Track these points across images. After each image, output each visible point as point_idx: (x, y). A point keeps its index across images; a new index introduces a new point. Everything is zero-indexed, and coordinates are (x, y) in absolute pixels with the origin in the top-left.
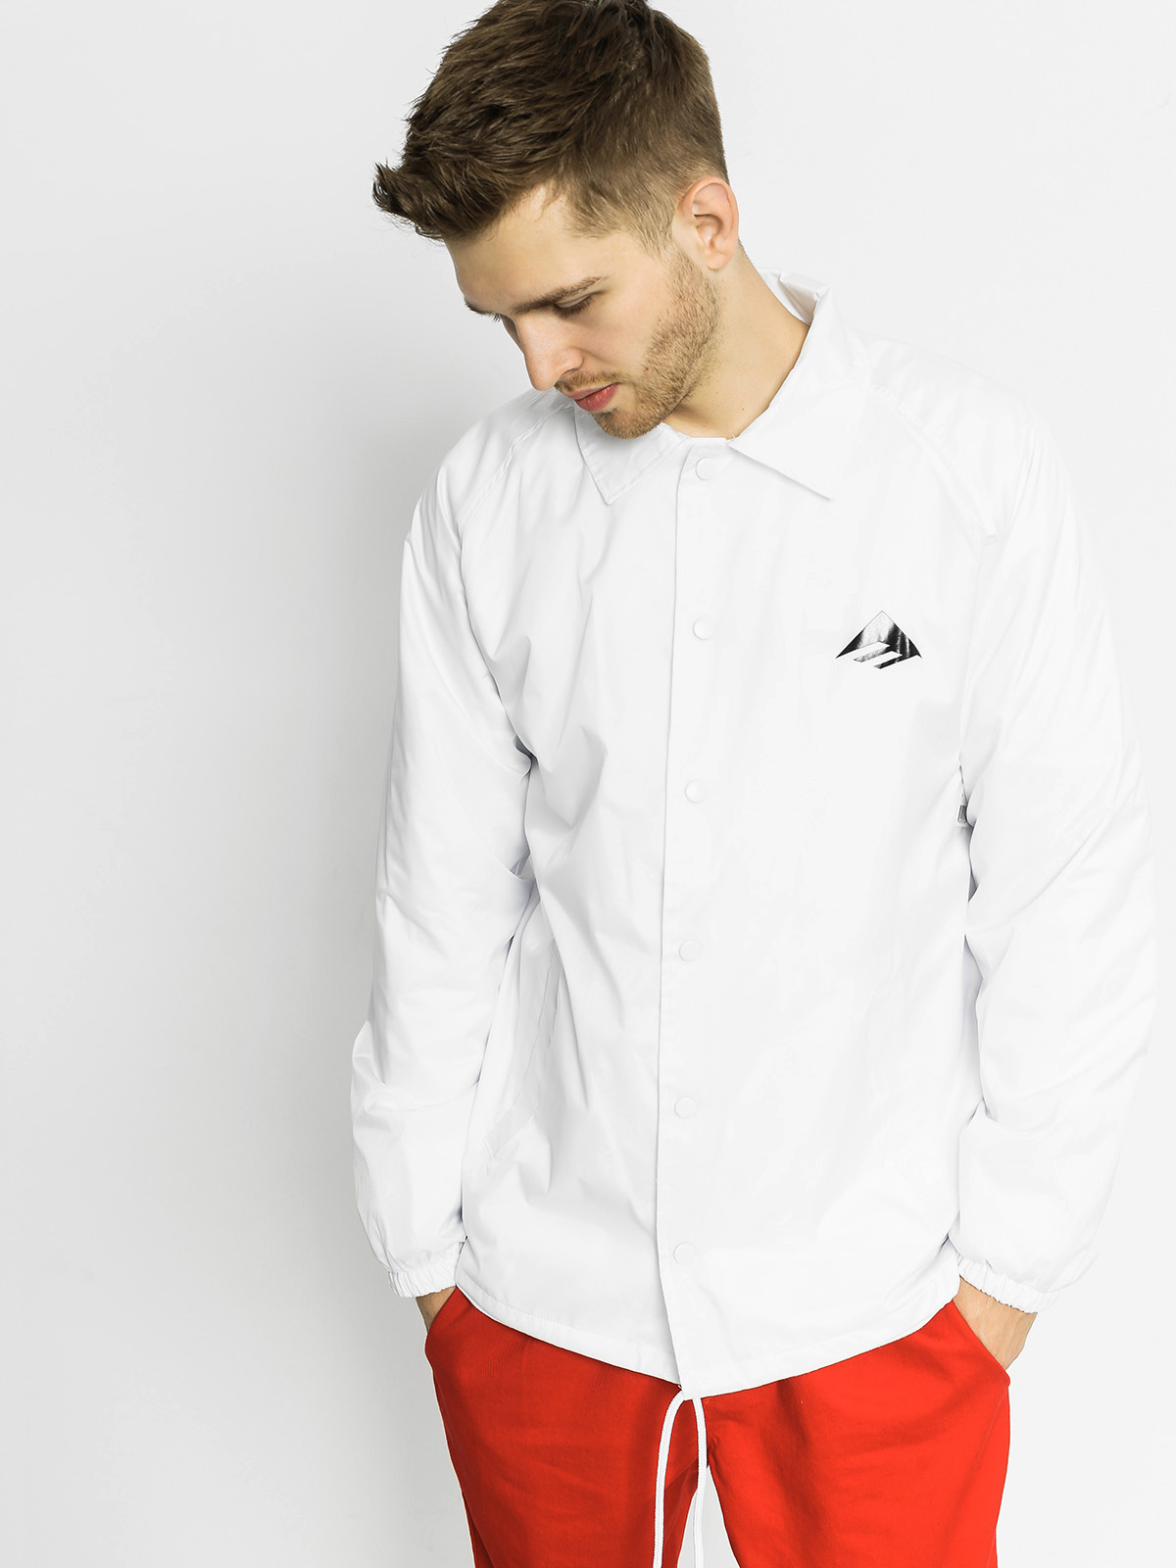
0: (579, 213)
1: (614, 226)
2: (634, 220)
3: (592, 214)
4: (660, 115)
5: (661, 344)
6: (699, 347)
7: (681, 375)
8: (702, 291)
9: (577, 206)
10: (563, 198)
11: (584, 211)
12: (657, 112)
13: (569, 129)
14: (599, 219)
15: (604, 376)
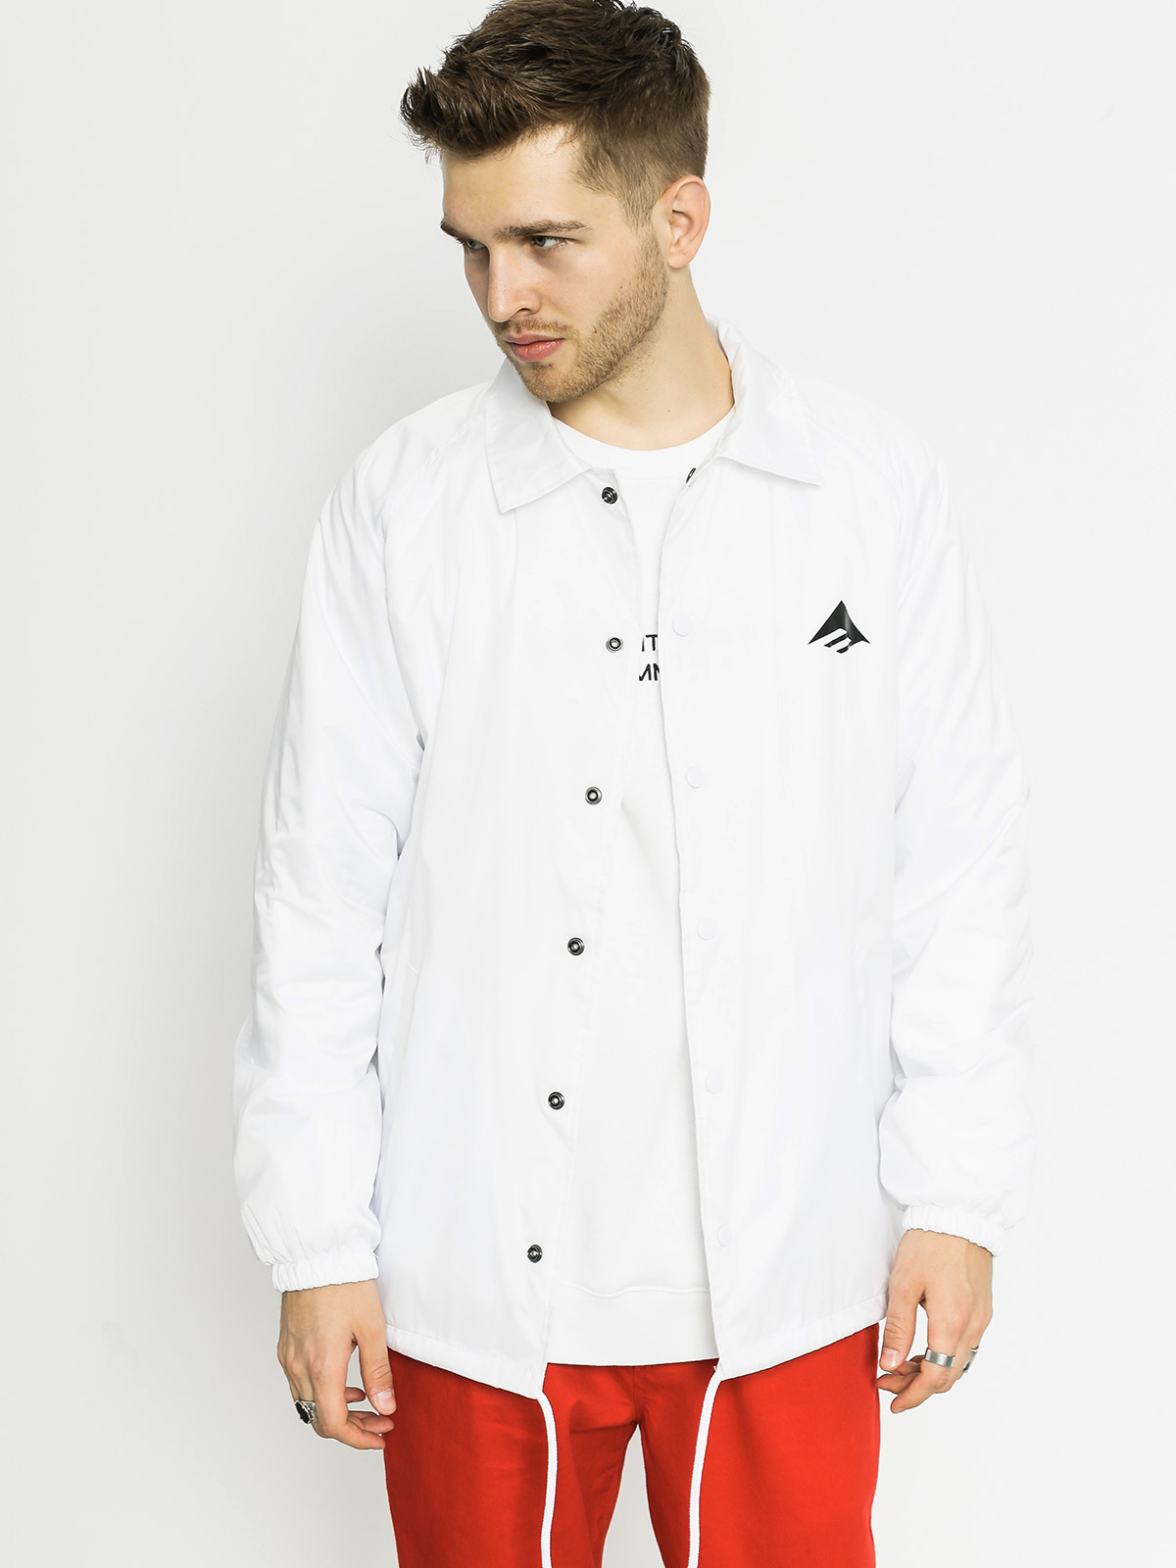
0: (585, 161)
1: (609, 188)
2: (625, 191)
3: (594, 167)
4: (671, 110)
5: (614, 314)
6: (646, 331)
7: (621, 352)
8: (660, 279)
9: (586, 157)
10: (577, 144)
11: (590, 162)
12: (669, 106)
13: (599, 86)
14: (601, 175)
15: (556, 326)
